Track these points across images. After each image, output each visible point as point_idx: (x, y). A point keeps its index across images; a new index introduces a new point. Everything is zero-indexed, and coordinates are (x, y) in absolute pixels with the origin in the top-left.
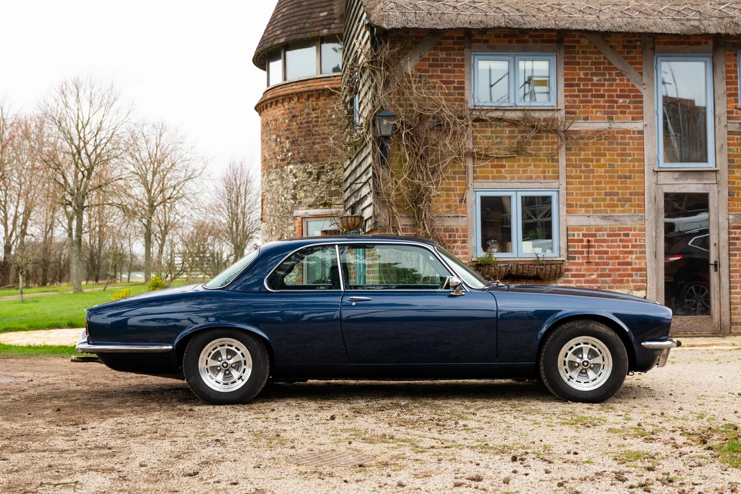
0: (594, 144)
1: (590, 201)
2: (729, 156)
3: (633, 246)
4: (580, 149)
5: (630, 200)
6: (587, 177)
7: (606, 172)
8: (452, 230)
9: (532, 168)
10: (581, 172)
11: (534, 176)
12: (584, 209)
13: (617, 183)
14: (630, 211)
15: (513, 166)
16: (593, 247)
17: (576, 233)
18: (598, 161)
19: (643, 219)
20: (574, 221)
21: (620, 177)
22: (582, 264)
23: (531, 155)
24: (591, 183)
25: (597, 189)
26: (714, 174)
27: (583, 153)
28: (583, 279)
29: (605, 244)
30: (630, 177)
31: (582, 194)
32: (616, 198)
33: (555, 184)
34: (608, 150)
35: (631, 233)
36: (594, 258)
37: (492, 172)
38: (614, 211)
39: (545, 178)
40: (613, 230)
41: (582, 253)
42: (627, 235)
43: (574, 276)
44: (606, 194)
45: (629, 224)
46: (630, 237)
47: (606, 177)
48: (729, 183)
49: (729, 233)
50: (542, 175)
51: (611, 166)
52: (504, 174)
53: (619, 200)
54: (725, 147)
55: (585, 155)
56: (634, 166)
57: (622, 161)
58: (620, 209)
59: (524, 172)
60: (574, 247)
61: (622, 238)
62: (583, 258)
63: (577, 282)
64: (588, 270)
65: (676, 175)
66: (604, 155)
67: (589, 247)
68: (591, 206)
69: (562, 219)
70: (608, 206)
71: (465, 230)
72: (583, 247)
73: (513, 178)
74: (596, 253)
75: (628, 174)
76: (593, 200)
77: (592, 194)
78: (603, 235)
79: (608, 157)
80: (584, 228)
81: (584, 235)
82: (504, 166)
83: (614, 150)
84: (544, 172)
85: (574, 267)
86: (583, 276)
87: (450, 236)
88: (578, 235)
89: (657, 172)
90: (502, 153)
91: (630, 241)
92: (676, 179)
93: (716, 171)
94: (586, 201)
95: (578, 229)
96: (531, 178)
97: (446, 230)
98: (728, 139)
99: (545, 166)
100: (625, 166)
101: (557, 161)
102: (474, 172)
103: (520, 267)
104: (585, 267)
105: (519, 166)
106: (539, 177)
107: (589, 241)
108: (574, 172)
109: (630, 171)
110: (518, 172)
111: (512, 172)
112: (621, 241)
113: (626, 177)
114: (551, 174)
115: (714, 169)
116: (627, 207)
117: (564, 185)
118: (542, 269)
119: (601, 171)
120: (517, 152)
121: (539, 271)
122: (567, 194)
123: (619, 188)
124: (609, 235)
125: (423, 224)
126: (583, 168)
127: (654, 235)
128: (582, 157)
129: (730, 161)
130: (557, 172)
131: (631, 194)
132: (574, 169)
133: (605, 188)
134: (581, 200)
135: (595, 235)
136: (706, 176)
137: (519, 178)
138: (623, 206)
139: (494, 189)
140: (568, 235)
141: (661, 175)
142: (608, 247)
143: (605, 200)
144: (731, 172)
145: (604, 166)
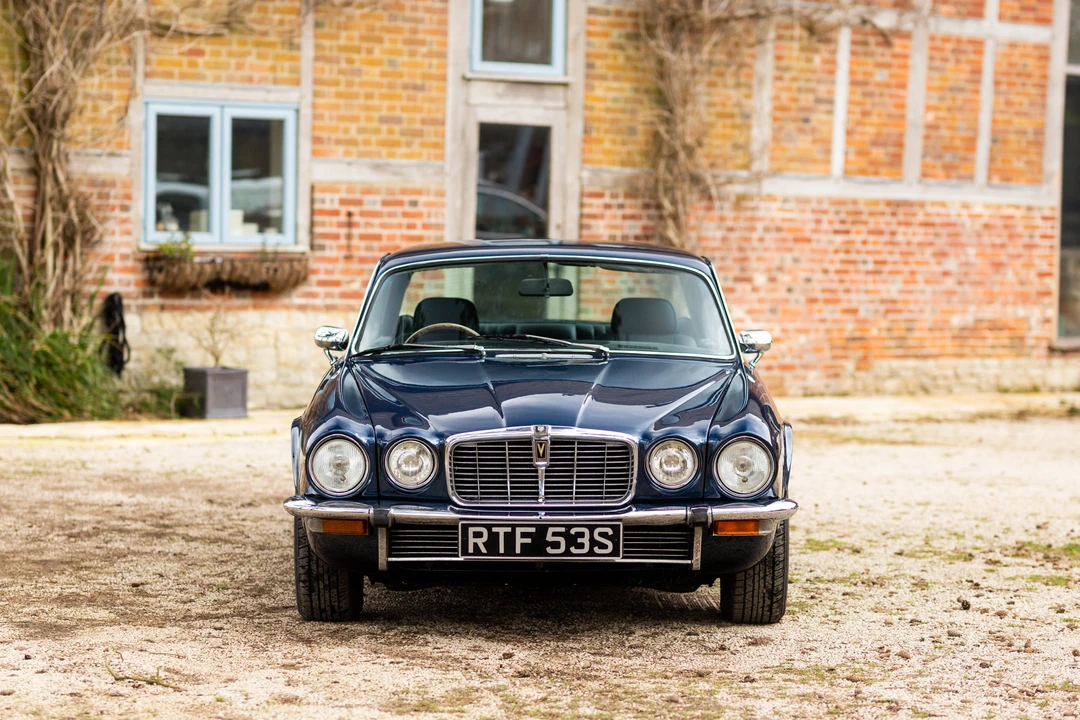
0: (364, 17)
1: (353, 134)
2: (588, 55)
3: (426, 227)
4: (340, 27)
5: (419, 134)
6: (350, 84)
7: (383, 74)
8: (104, 184)
9: (251, 60)
10: (341, 72)
11: (256, 75)
12: (341, 149)
13: (398, 97)
14: (420, 155)
15: (217, 54)
16: (356, 225)
17: (328, 196)
18: (370, 51)
19: (440, 172)
20: (324, 172)
21: (406, 87)
22: (334, 260)
23: (252, 31)
24: (355, 96)
25: (367, 108)
26: (560, 90)
27: (344, 34)
28: (336, 290)
29: (376, 221)
30: (421, 88)
31: (341, 118)
32: (397, 128)
33: (292, 95)
34: (388, 30)
35: (422, 199)
36: (358, 248)
37: (180, 64)
38: (391, 155)
39: (276, 81)
40: (390, 192)
41: (336, 237)
42: (414, 204)
43: (322, 283)
44: (383, 120)
45: (417, 180)
46: (420, 208)
47: (379, 85)
48: (587, 108)
49: (582, 205)
50: (270, 75)
51: (392, 63)
52: (201, 69)
53: (403, 133)
54: (582, 39)
55: (350, 38)
56: (430, 66)
57: (412, 54)
58: (403, 150)
59: (239, 66)
60: (323, 224)
61: (408, 209)
62: (340, 248)
63: (329, 295)
64: (346, 272)
65: (501, 88)
66: (380, 40)
67: (350, 225)
68: (352, 142)
69: (303, 167)
70: (384, 143)
71: (127, 185)
72: (340, 225)
73: (217, 79)
74: (363, 237)
75: (419, 82)
76: (361, 131)
77: (355, 119)
78: (374, 203)
79: (387, 45)
80: (344, 187)
81: (343, 202)
82: (200, 53)
83: (398, 30)
84: (273, 69)
85: (322, 266)
86: (337, 283)
87: (101, 196)
88: (330, 202)
89: (469, 80)
90: (203, 26)
91: (419, 215)
92: (500, 96)
93: (565, 85)
94: (346, 131)
95: (332, 188)
96: (250, 80)
97: (93, 183)
98: (590, 23)
99: (277, 57)
100: (416, 65)
101: (298, 47)
102: (147, 62)
103: (238, 265)
104: (341, 265)
105: (231, 54)
106: (263, 80)
107: (350, 214)
108: (329, 72)
109: (425, 76)
110: (227, 67)
111: (217, 66)
112: (405, 215)
113: (416, 87)
114: (286, 74)
115: (561, 79)
116: (416, 148)
117: (309, 98)
118: (276, 270)
119: (373, 73)
120: (227, 24)
121: (271, 272)
122: (316, 117)
123: (404, 109)
124: (385, 203)
125: (54, 171)
126: (344, 65)
127: (458, 203)
128: (342, 42)
129: (590, 66)
130: (296, 70)
131: (424, 121)
132: (327, 67)
133: (378, 109)
134: (335, 129)
135: (359, 203)
136: (548, 91)
137: (230, 79)
138: (409, 145)
139: (183, 101)
140: (312, 201)
141: (476, 87)
142: (383, 226)
143: (377, 131)
144: (589, 87)
145: (377, 63)
